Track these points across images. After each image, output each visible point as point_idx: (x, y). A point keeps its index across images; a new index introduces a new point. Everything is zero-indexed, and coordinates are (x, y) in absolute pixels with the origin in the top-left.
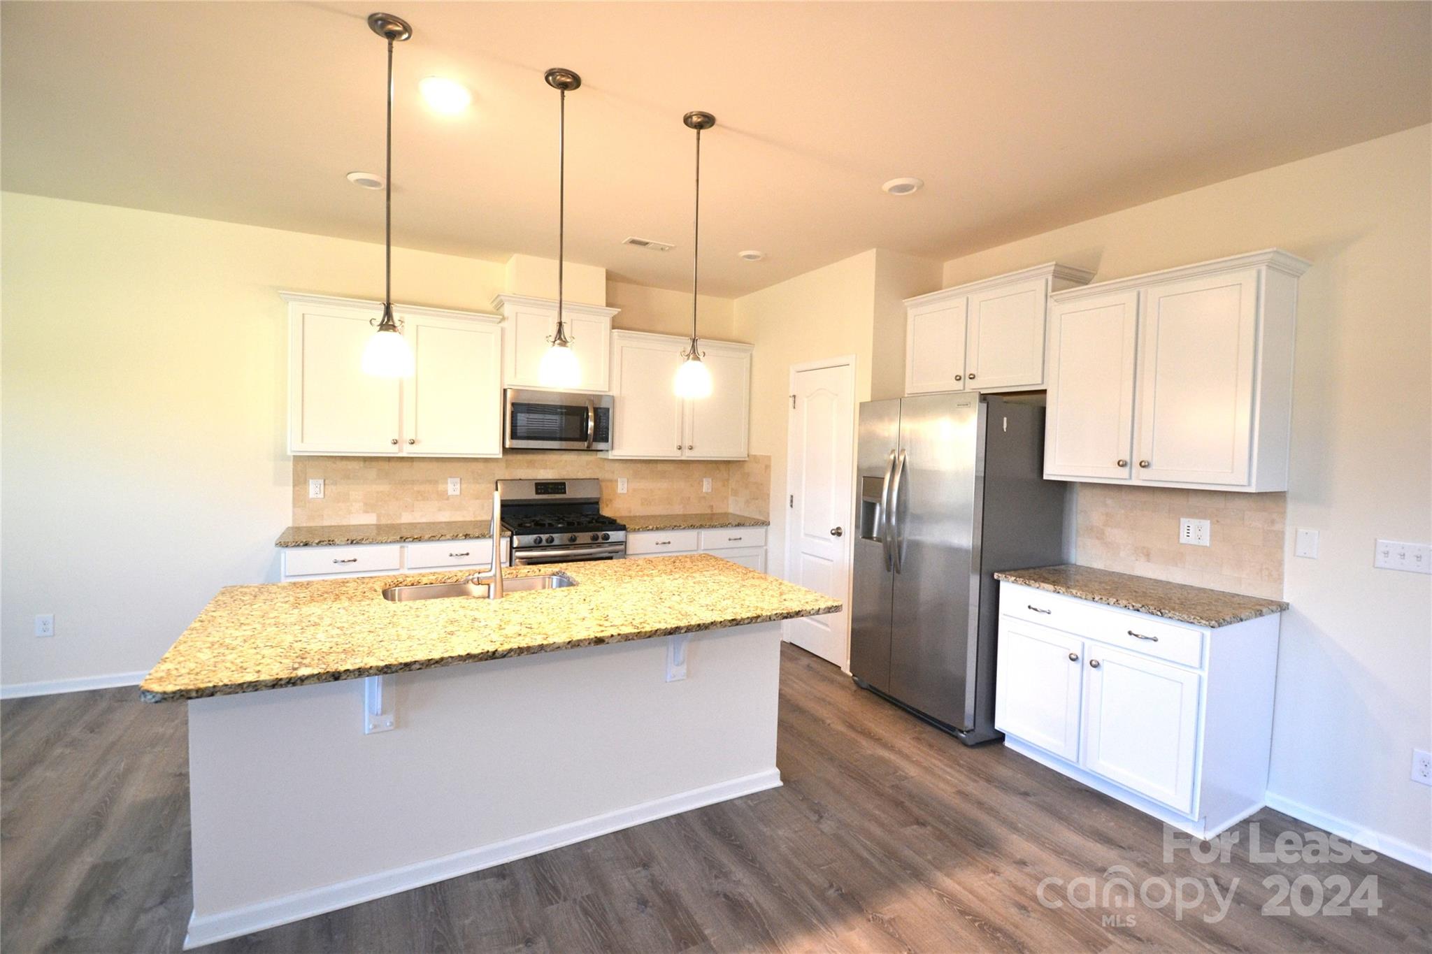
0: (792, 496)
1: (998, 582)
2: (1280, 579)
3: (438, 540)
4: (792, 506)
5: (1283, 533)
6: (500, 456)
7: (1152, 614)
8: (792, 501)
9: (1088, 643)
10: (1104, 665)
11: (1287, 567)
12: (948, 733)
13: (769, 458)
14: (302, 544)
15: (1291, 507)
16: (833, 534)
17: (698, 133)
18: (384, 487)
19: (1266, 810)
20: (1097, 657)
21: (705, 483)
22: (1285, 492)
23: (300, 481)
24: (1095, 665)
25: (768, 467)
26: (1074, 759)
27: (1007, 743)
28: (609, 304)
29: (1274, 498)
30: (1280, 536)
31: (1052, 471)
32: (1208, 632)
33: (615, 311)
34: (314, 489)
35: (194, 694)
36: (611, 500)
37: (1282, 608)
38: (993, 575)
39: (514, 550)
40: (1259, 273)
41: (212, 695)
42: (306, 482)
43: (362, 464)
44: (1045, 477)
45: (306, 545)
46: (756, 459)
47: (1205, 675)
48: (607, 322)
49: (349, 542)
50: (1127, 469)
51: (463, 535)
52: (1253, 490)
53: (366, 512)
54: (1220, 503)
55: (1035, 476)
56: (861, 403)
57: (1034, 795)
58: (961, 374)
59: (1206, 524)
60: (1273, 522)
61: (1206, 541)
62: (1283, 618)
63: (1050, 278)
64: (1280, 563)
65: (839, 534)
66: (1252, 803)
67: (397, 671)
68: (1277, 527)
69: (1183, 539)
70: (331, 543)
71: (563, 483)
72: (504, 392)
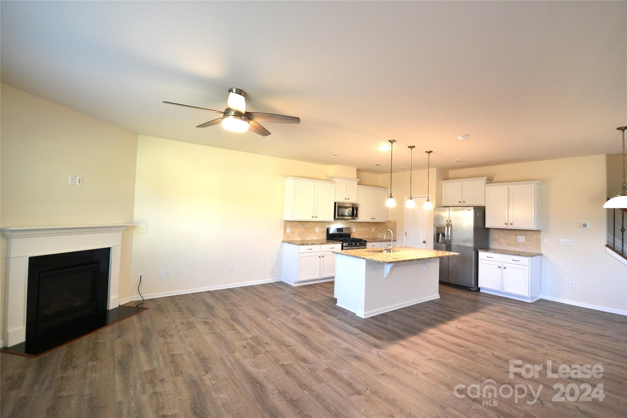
0: (406, 233)
1: (478, 252)
2: (540, 249)
4: (406, 235)
5: (541, 239)
6: (333, 221)
7: (518, 255)
8: (406, 234)
9: (503, 263)
10: (507, 268)
11: (542, 246)
12: (466, 290)
13: (396, 222)
15: (542, 233)
16: (423, 242)
17: (429, 154)
18: (302, 230)
19: (540, 299)
20: (505, 266)
21: (373, 229)
22: (540, 230)
24: (505, 268)
25: (395, 224)
26: (501, 291)
27: (481, 291)
28: (357, 178)
29: (538, 231)
30: (540, 239)
31: (487, 225)
32: (530, 258)
33: (359, 180)
34: (288, 230)
36: (352, 234)
37: (542, 254)
38: (477, 250)
39: (344, 247)
40: (535, 185)
43: (298, 223)
44: (486, 227)
45: (303, 245)
46: (390, 222)
47: (530, 267)
48: (356, 183)
50: (507, 225)
52: (536, 229)
54: (526, 233)
55: (483, 227)
56: (435, 208)
58: (461, 201)
59: (524, 237)
60: (538, 236)
61: (524, 241)
62: (542, 256)
63: (485, 180)
64: (540, 245)
65: (425, 243)
68: (539, 237)
69: (519, 241)
70: (308, 244)
71: (343, 229)
72: (335, 203)
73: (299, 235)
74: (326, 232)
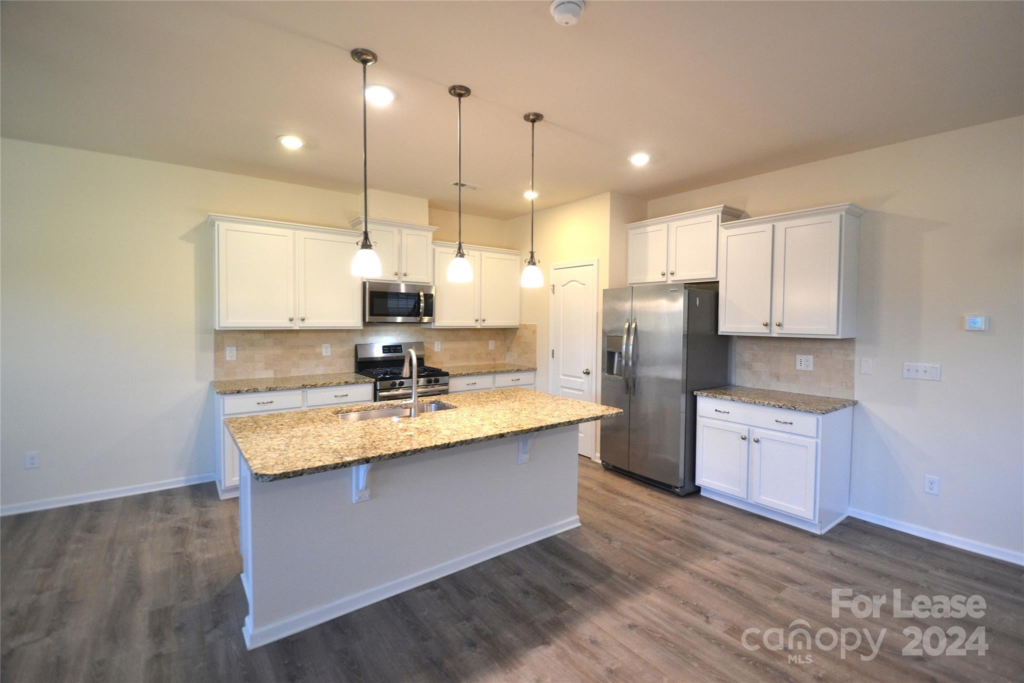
0: (553, 351)
1: (696, 397)
2: (852, 388)
3: (328, 386)
4: (553, 357)
5: (854, 361)
6: (362, 328)
7: (789, 409)
8: (553, 354)
9: (751, 428)
10: (763, 442)
11: (856, 381)
12: (668, 491)
13: (535, 325)
14: (235, 392)
15: (858, 347)
16: (584, 373)
17: (533, 126)
18: (278, 351)
19: (849, 518)
20: (756, 437)
21: (490, 343)
22: (854, 338)
23: (219, 348)
24: (757, 441)
25: (534, 332)
26: (745, 497)
27: (702, 493)
28: (430, 224)
29: (847, 342)
30: (851, 364)
31: (725, 328)
32: (820, 417)
33: (435, 228)
34: (231, 354)
35: (291, 475)
36: (430, 357)
37: (855, 403)
38: (693, 393)
39: (378, 392)
40: (841, 216)
41: (301, 475)
42: (223, 349)
43: (263, 336)
44: (719, 333)
45: (239, 392)
46: (525, 327)
47: (819, 441)
48: (430, 235)
49: (268, 389)
50: (769, 327)
51: (344, 382)
52: (839, 337)
53: (266, 369)
54: (818, 345)
55: (713, 333)
56: (604, 290)
57: (725, 519)
58: (665, 271)
59: (811, 358)
60: (848, 355)
61: (811, 368)
62: (855, 409)
63: (720, 215)
64: (853, 378)
65: (589, 373)
66: (842, 514)
67: (398, 457)
68: (851, 358)
69: (798, 367)
70: (256, 391)
71: (400, 346)
72: (364, 284)
73: (268, 366)
74: (353, 353)
